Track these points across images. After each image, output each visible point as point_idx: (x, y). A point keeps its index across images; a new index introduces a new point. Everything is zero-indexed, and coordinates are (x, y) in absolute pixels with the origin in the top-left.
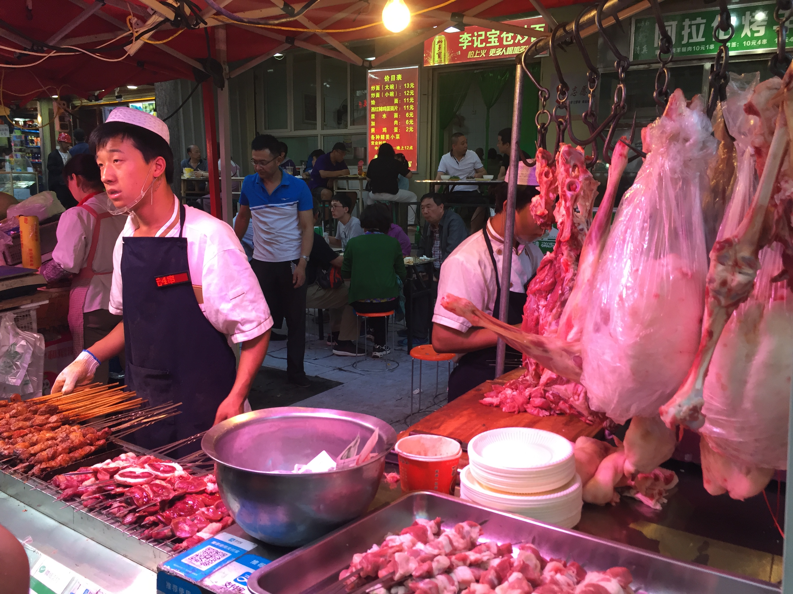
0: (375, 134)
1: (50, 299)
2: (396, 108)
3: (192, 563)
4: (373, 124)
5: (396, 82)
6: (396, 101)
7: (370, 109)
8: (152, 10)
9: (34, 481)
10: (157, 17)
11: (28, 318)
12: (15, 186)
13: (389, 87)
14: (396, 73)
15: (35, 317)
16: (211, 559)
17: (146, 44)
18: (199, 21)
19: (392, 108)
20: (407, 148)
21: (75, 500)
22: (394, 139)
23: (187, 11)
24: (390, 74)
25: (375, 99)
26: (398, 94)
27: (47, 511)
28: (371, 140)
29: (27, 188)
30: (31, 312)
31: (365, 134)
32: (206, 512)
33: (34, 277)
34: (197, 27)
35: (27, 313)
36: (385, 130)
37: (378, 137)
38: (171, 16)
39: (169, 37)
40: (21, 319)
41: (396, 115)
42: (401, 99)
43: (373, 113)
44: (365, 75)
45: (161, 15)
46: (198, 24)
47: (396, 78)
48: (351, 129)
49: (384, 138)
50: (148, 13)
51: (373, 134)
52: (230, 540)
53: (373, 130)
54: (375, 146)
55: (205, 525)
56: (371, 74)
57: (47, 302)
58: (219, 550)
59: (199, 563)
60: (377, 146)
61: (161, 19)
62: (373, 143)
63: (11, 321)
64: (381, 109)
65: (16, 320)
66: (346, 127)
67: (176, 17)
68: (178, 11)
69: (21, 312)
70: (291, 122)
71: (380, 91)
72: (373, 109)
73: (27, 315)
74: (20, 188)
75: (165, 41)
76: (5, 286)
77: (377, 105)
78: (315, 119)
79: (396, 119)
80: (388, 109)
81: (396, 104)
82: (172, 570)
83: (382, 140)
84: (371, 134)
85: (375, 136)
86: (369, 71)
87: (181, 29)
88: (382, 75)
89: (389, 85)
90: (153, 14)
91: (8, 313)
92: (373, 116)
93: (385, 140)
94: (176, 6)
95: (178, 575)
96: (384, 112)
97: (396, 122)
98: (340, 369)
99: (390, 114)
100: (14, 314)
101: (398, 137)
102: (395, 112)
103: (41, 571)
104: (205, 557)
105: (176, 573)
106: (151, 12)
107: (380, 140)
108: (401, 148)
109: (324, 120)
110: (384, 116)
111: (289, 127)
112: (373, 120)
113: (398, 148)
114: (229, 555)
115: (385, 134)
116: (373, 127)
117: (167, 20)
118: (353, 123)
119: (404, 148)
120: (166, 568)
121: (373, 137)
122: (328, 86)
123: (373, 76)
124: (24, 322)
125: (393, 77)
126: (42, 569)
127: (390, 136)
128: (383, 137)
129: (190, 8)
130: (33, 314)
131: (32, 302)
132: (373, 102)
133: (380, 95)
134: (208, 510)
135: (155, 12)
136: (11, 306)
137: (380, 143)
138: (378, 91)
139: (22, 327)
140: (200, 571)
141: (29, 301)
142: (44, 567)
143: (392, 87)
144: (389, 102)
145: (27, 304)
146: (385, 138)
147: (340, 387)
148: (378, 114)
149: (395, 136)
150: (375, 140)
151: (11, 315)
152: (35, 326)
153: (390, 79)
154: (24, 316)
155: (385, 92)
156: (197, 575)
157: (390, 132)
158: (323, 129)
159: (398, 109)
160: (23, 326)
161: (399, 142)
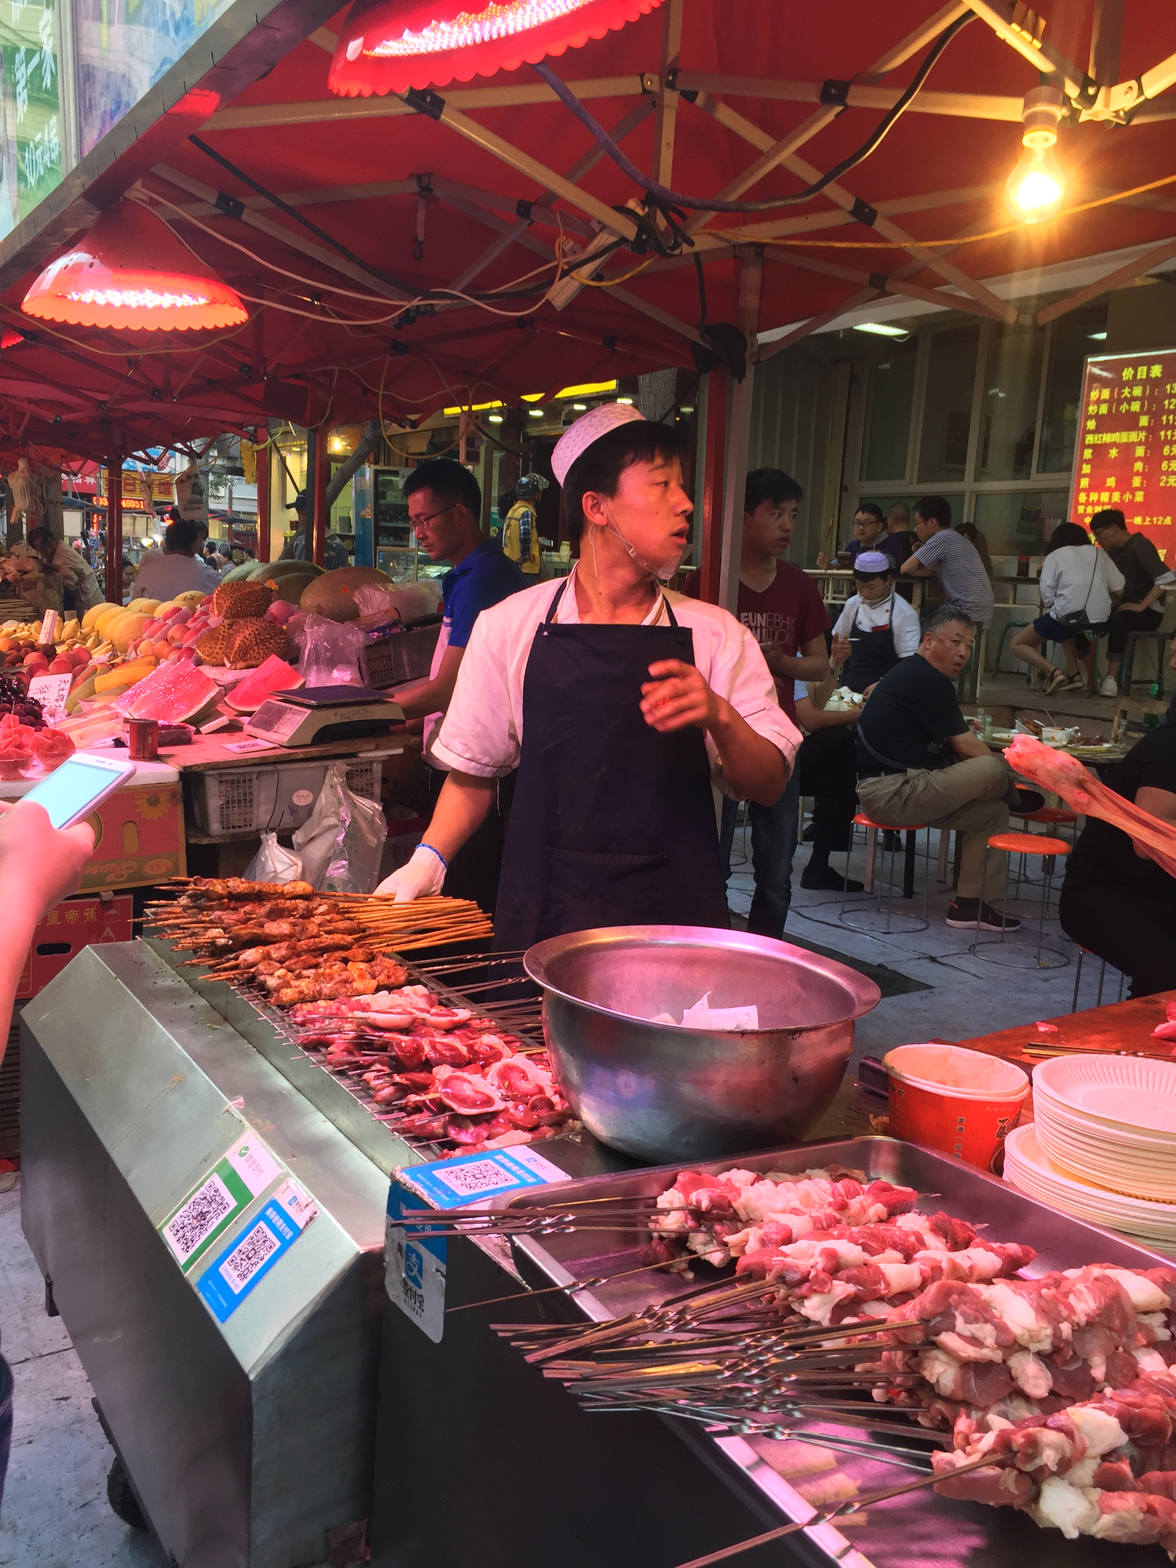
0: (1088, 491)
1: (405, 747)
2: (1143, 435)
3: (448, 1179)
4: (1086, 469)
5: (1149, 381)
6: (1144, 421)
7: (1084, 438)
8: (599, 222)
9: (274, 1012)
10: (606, 236)
11: (368, 776)
12: (421, 573)
13: (1130, 393)
14: (1149, 362)
15: (380, 775)
16: (482, 1181)
17: (585, 289)
18: (679, 240)
19: (1133, 436)
20: (1158, 520)
21: (319, 1051)
22: (1131, 501)
23: (661, 222)
24: (1135, 364)
25: (1097, 417)
26: (1150, 407)
27: (283, 1066)
28: (1077, 503)
29: (439, 577)
30: (375, 765)
31: (1066, 490)
32: (512, 1111)
33: (385, 707)
34: (677, 252)
35: (369, 767)
36: (1111, 482)
37: (1094, 497)
38: (630, 231)
39: (626, 274)
40: (357, 775)
41: (1140, 451)
42: (1155, 415)
43: (1089, 446)
44: (1080, 365)
45: (612, 232)
46: (677, 245)
47: (1148, 372)
48: (1038, 480)
49: (1107, 500)
50: (593, 230)
51: (1084, 490)
52: (528, 1160)
53: (1085, 483)
54: (1085, 515)
55: (502, 1130)
56: (1095, 364)
57: (400, 751)
58: (502, 1170)
59: (459, 1182)
60: (1089, 515)
61: (613, 239)
62: (1081, 510)
63: (342, 777)
64: (1108, 438)
65: (349, 775)
66: (1028, 477)
67: (639, 235)
68: (644, 225)
69: (357, 764)
70: (913, 466)
71: (1109, 402)
72: (1090, 439)
73: (367, 770)
74: (428, 577)
75: (617, 281)
76: (339, 717)
77: (1098, 431)
78: (963, 461)
79: (1139, 459)
80: (1122, 437)
81: (1143, 428)
82: (413, 1182)
83: (1104, 504)
84: (1079, 491)
85: (1088, 496)
86: (1090, 360)
87: (649, 259)
88: (1116, 367)
89: (1131, 388)
90: (601, 230)
91: (339, 763)
92: (1088, 454)
93: (1109, 503)
94: (640, 212)
95: (418, 1192)
96: (1114, 445)
97: (1139, 466)
98: (933, 959)
99: (1127, 449)
100: (348, 765)
101: (1139, 497)
102: (1140, 443)
103: (242, 1155)
104: (474, 1176)
105: (416, 1189)
106: (597, 228)
107: (1099, 503)
108: (1144, 520)
109: (983, 460)
110: (1113, 453)
111: (907, 474)
112: (1088, 462)
113: (1138, 520)
114: (516, 1181)
115: (1111, 490)
116: (1085, 476)
117: (623, 240)
118: (1044, 468)
119: (1152, 521)
120: (404, 1178)
121: (1082, 497)
122: (1002, 395)
123: (1096, 371)
124: (361, 782)
125: (1142, 372)
126: (243, 1151)
127: (1122, 496)
128: (1105, 497)
129: (666, 216)
130: (377, 768)
131: (377, 748)
132: (1091, 424)
133: (1110, 409)
134: (516, 1108)
135: (604, 227)
136: (343, 750)
137: (1098, 509)
138: (1105, 401)
139: (357, 790)
140: (457, 1195)
141: (373, 746)
142: (247, 1148)
143: (1137, 391)
144: (1129, 422)
145: (370, 751)
146: (1110, 498)
147: (925, 993)
148: (1100, 450)
149: (1134, 495)
150: (1087, 503)
151: (341, 766)
152: (377, 789)
153: (1135, 375)
154: (362, 771)
155: (1120, 402)
156: (447, 1199)
157: (1124, 485)
158: (977, 479)
159: (1147, 437)
160: (359, 787)
161: (1143, 509)
